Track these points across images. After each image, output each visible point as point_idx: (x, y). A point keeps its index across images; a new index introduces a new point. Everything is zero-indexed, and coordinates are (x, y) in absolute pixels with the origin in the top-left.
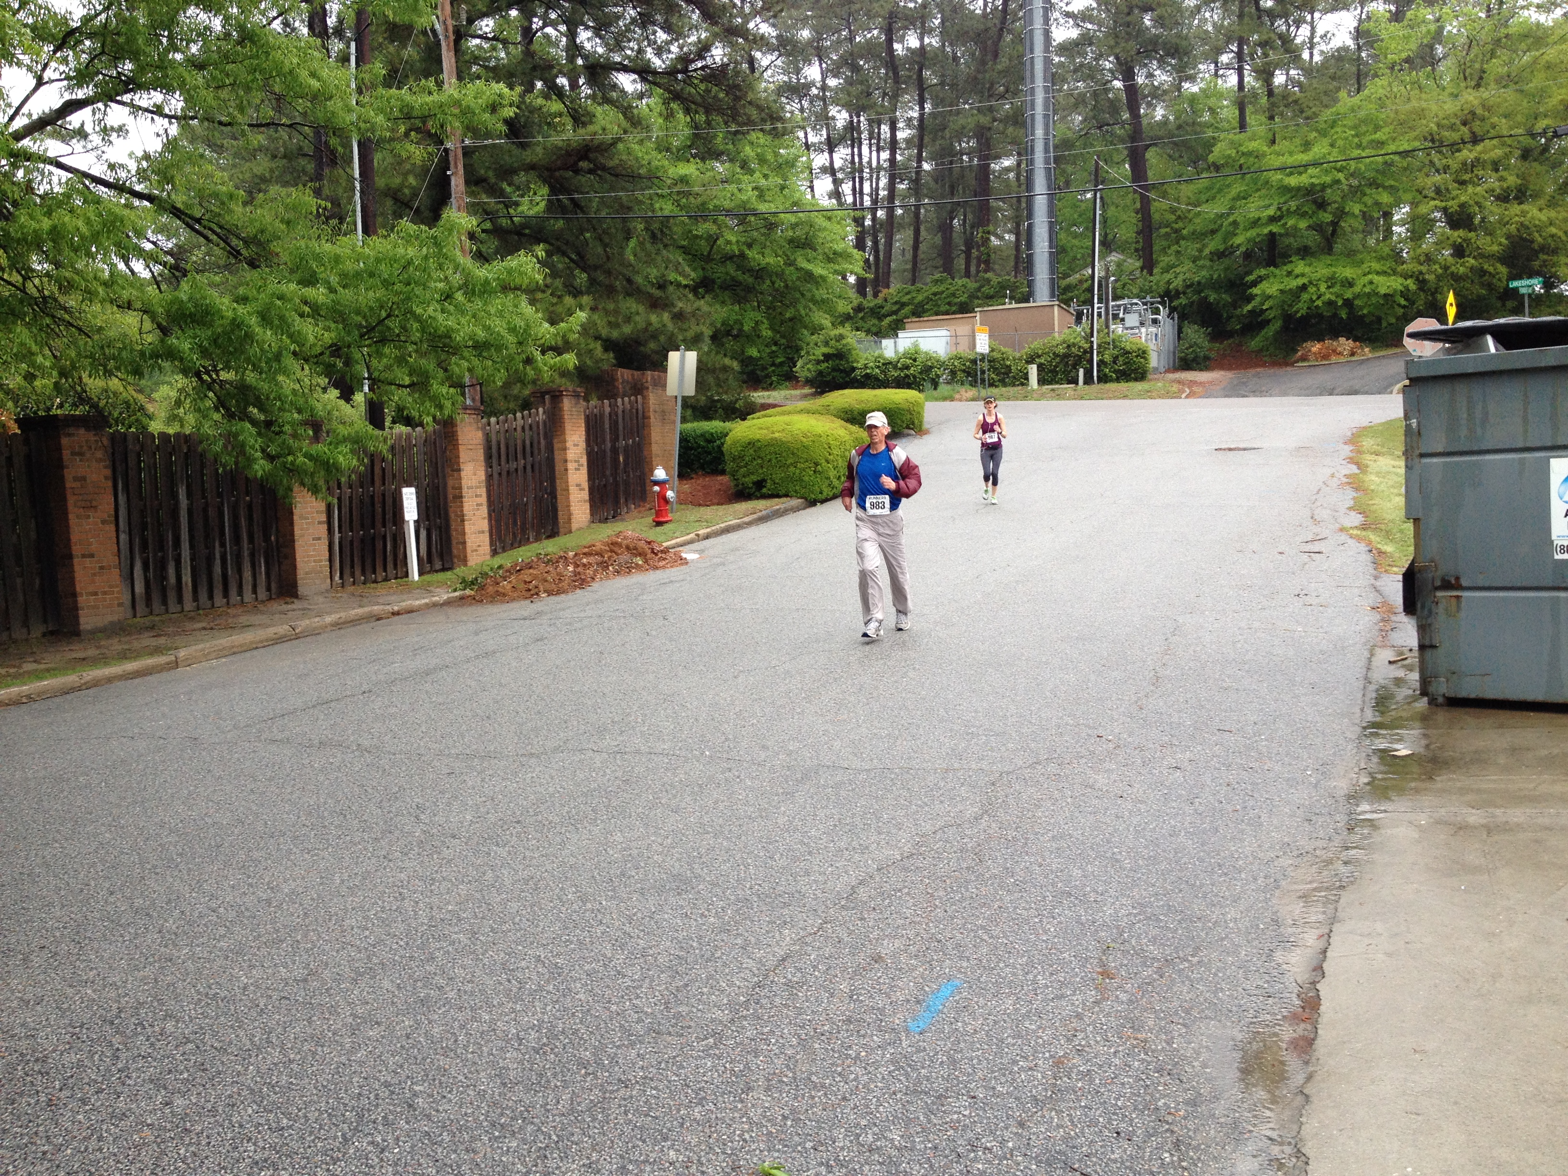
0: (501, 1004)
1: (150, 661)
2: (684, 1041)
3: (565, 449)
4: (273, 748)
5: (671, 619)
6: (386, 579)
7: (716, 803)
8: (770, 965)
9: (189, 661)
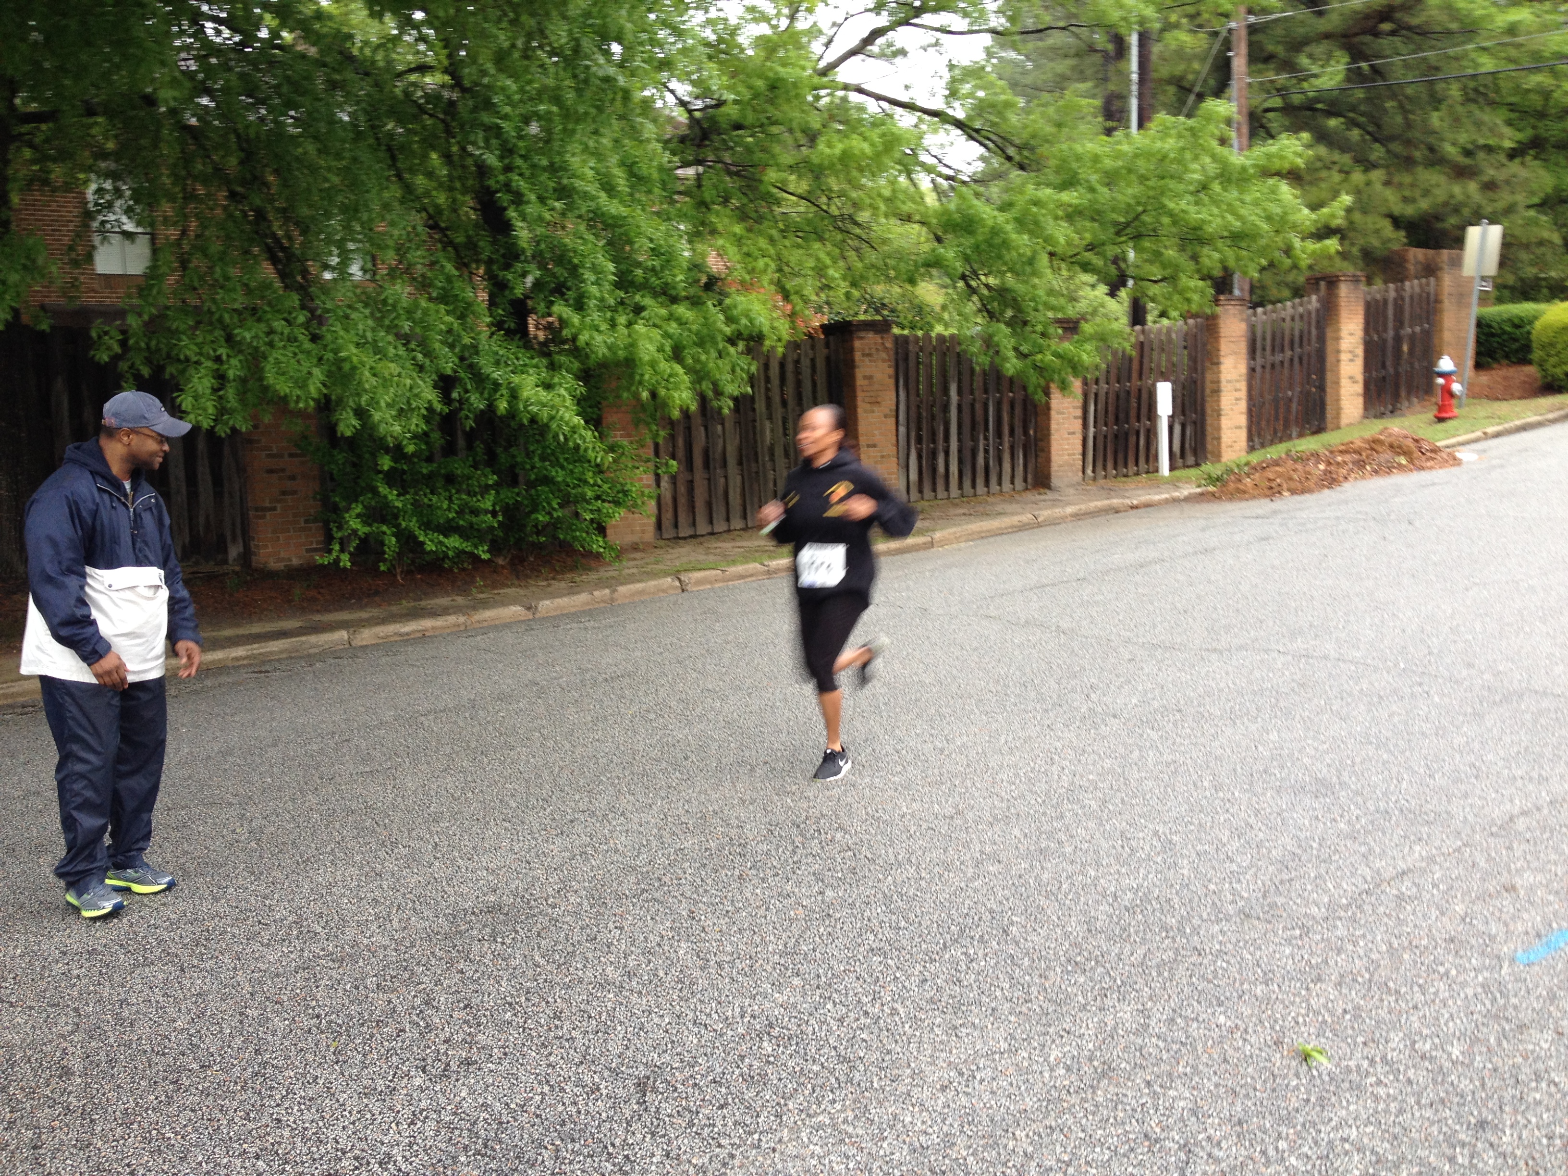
0: (1109, 865)
2: (1269, 926)
3: (1338, 339)
4: (985, 623)
5: (1417, 524)
6: (1137, 474)
7: (1391, 714)
8: (1387, 875)
9: (943, 543)
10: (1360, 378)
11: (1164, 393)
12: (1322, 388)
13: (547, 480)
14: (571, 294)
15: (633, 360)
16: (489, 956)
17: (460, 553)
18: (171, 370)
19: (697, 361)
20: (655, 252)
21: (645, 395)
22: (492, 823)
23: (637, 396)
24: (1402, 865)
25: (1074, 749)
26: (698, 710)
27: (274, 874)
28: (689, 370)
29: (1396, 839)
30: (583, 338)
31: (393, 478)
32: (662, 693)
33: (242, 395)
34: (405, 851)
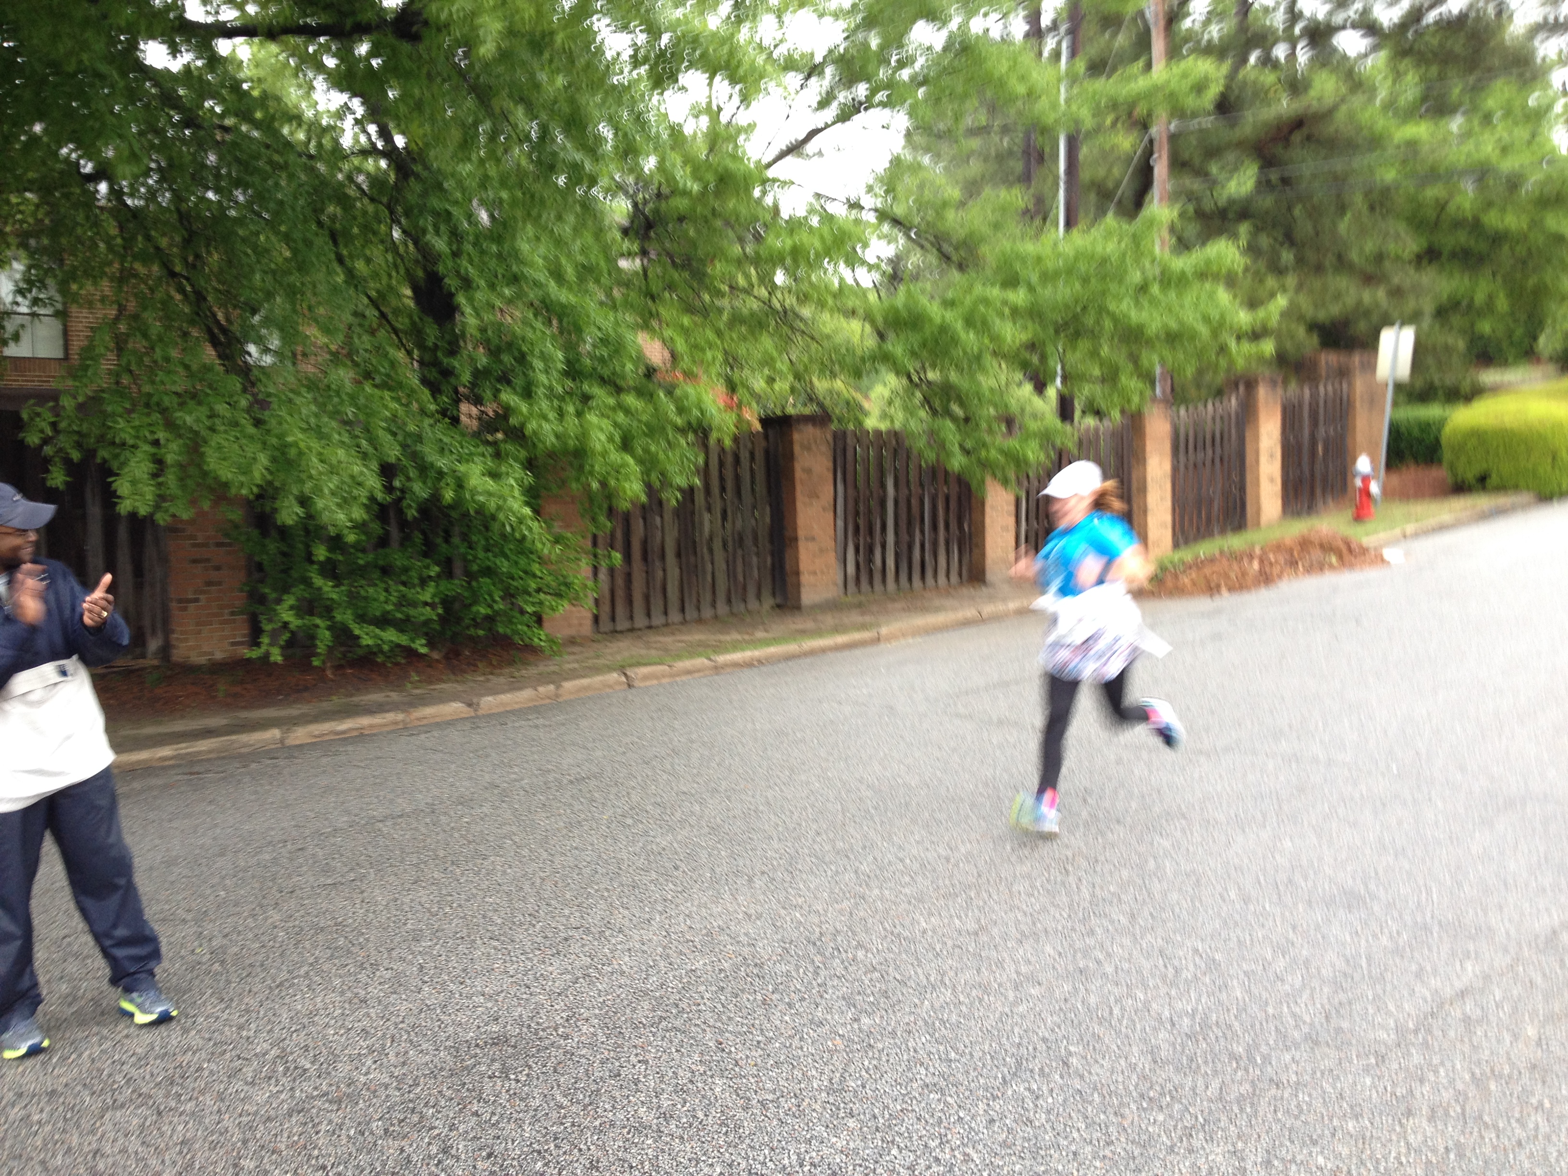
1: (857, 636)
3: (1257, 440)
9: (889, 638)
10: (1279, 478)
12: (1242, 489)
13: (488, 572)
14: (519, 382)
15: (585, 451)
16: (505, 1096)
17: (395, 646)
18: (103, 453)
19: (646, 451)
20: (604, 341)
21: (595, 485)
22: (479, 942)
23: (587, 487)
24: (1458, 985)
26: (678, 815)
27: (246, 1000)
28: (640, 461)
30: (532, 426)
31: (330, 570)
32: (635, 798)
33: (182, 480)
34: (388, 974)
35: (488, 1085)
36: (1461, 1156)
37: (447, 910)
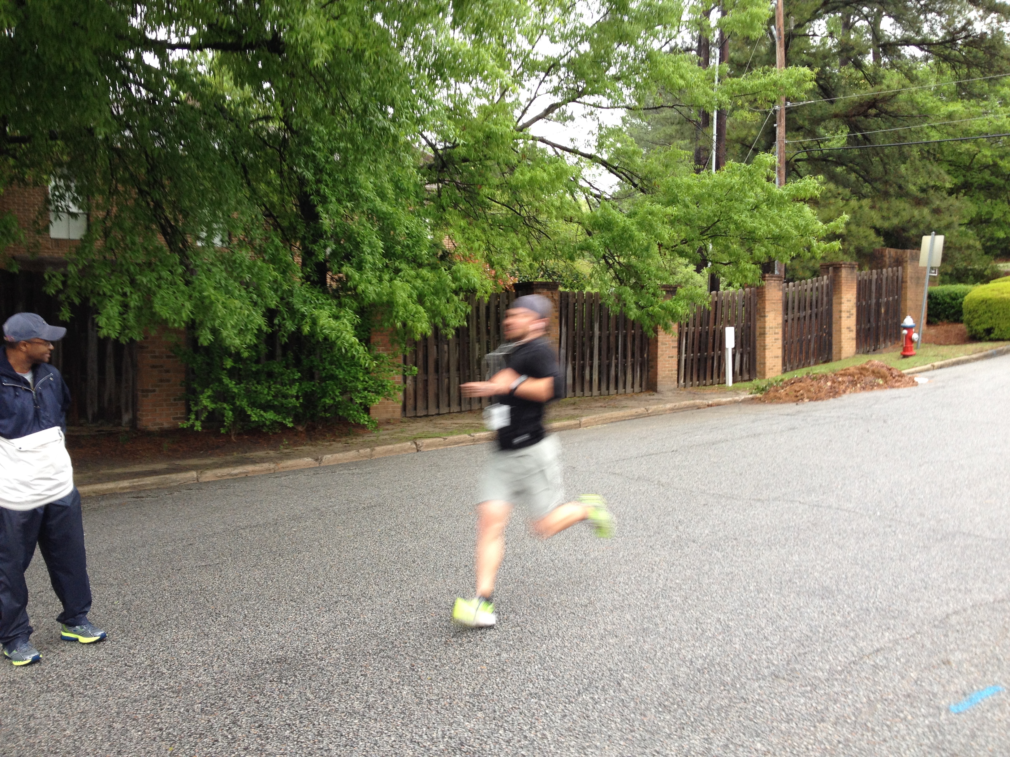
0: (688, 641)
1: (566, 423)
2: (791, 684)
3: (840, 303)
4: (612, 477)
5: (889, 422)
6: (712, 384)
7: (871, 546)
8: (867, 652)
9: (587, 425)
10: (854, 328)
11: (730, 333)
12: (830, 334)
13: (333, 377)
14: (354, 260)
15: (392, 303)
16: (277, 692)
17: (274, 422)
18: (93, 300)
19: (433, 304)
20: (409, 235)
21: (399, 324)
22: (283, 602)
23: (393, 325)
24: (877, 645)
25: (667, 562)
26: (424, 530)
27: (137, 632)
28: (428, 310)
29: (873, 628)
30: (361, 288)
31: (233, 373)
32: (400, 519)
33: (138, 318)
34: (224, 620)
35: (268, 685)
36: (846, 746)
37: (270, 583)
